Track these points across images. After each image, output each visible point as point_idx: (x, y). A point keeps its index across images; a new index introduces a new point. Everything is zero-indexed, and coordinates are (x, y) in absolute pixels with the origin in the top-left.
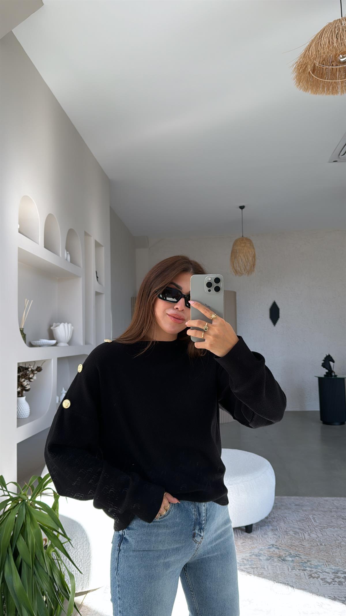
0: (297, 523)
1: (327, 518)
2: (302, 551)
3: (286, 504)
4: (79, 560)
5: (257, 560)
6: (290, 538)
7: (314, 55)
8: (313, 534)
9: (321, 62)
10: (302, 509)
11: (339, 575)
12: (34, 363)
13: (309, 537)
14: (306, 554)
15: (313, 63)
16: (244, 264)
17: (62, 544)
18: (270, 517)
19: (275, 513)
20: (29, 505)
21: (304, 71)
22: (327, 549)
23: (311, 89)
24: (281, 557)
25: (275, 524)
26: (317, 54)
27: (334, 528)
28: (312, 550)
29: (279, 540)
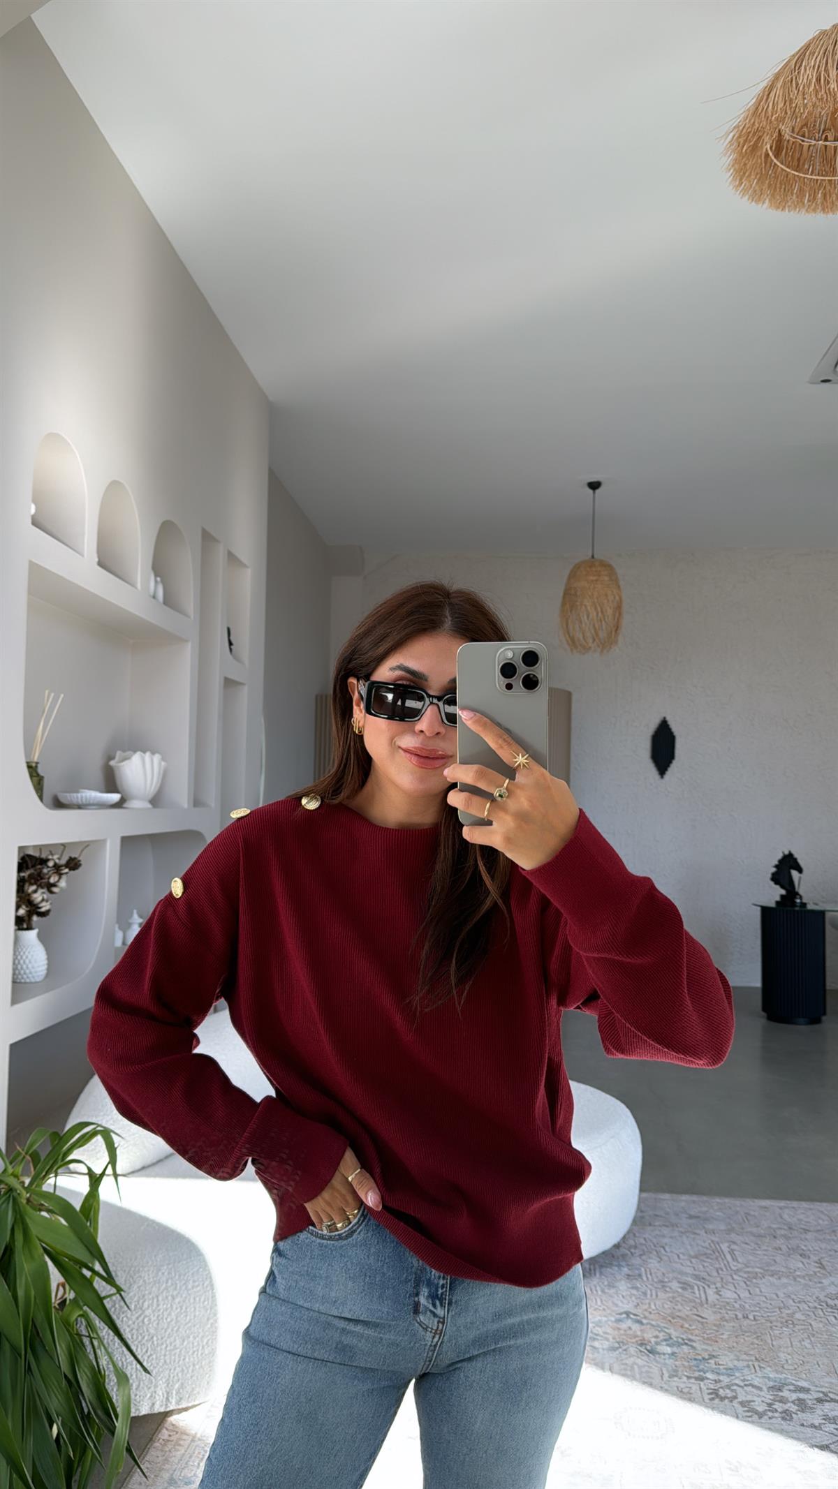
0: (691, 1262)
1: (765, 1253)
2: (697, 1332)
3: (667, 1213)
4: (146, 1338)
6: (671, 1299)
7: (781, 109)
8: (726, 1291)
9: (796, 130)
10: (704, 1227)
11: (785, 1393)
12: (62, 847)
13: (718, 1297)
14: (708, 1339)
15: (777, 130)
16: (594, 626)
17: (101, 1299)
18: (625, 1245)
19: (637, 1235)
20: (24, 1202)
21: (755, 148)
22: (759, 1328)
23: (769, 197)
24: (646, 1344)
25: (636, 1261)
26: (788, 108)
27: (780, 1279)
28: (722, 1331)
29: (643, 1302)
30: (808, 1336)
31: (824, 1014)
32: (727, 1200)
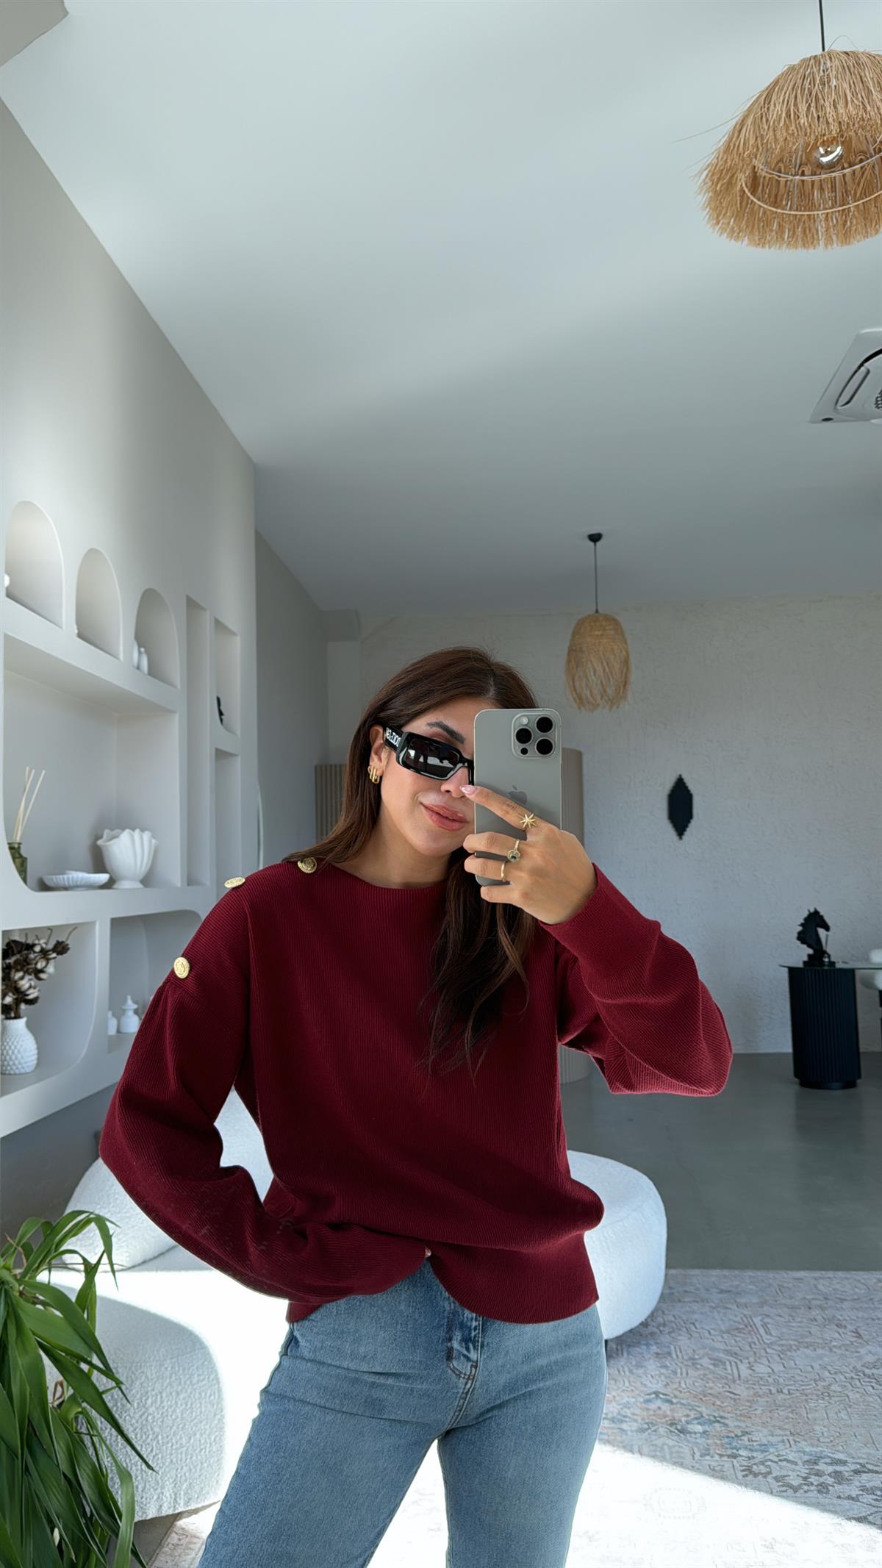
0: (723, 1337)
1: (799, 1324)
2: (729, 1409)
3: (698, 1289)
5: (615, 1431)
6: (702, 1377)
8: (760, 1363)
9: (771, 166)
10: (736, 1301)
11: (821, 1467)
12: (49, 931)
13: (751, 1372)
14: (741, 1415)
15: (751, 167)
16: (602, 682)
17: (100, 1394)
18: (654, 1324)
19: (666, 1312)
20: (17, 1294)
21: (729, 185)
22: (793, 1402)
23: (748, 234)
24: (676, 1424)
25: (665, 1339)
26: (759, 144)
27: (815, 1350)
28: (755, 1406)
29: (673, 1381)
30: (845, 1407)
31: (859, 1077)
32: (760, 1273)
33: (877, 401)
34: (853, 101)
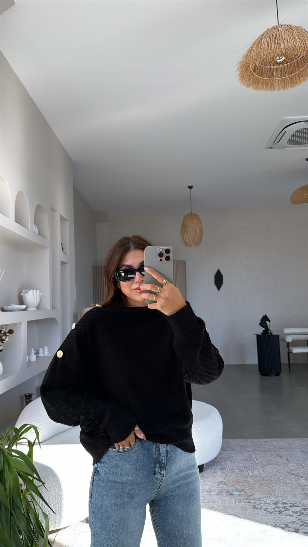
0: (242, 462)
1: (267, 457)
2: (246, 486)
3: (232, 446)
4: (51, 502)
5: (208, 495)
6: (236, 476)
7: (255, 56)
8: (255, 471)
9: (261, 63)
10: (246, 450)
11: (279, 505)
13: (253, 474)
14: (250, 488)
15: (254, 63)
16: (193, 237)
17: (37, 488)
18: (218, 458)
19: (222, 454)
20: (7, 453)
21: (247, 69)
22: (268, 483)
23: (252, 85)
24: (229, 492)
25: (223, 463)
26: (258, 55)
27: (273, 465)
28: (255, 485)
29: (227, 477)
30: (285, 485)
31: (281, 372)
32: (253, 440)
33: (288, 142)
34: (290, 42)
